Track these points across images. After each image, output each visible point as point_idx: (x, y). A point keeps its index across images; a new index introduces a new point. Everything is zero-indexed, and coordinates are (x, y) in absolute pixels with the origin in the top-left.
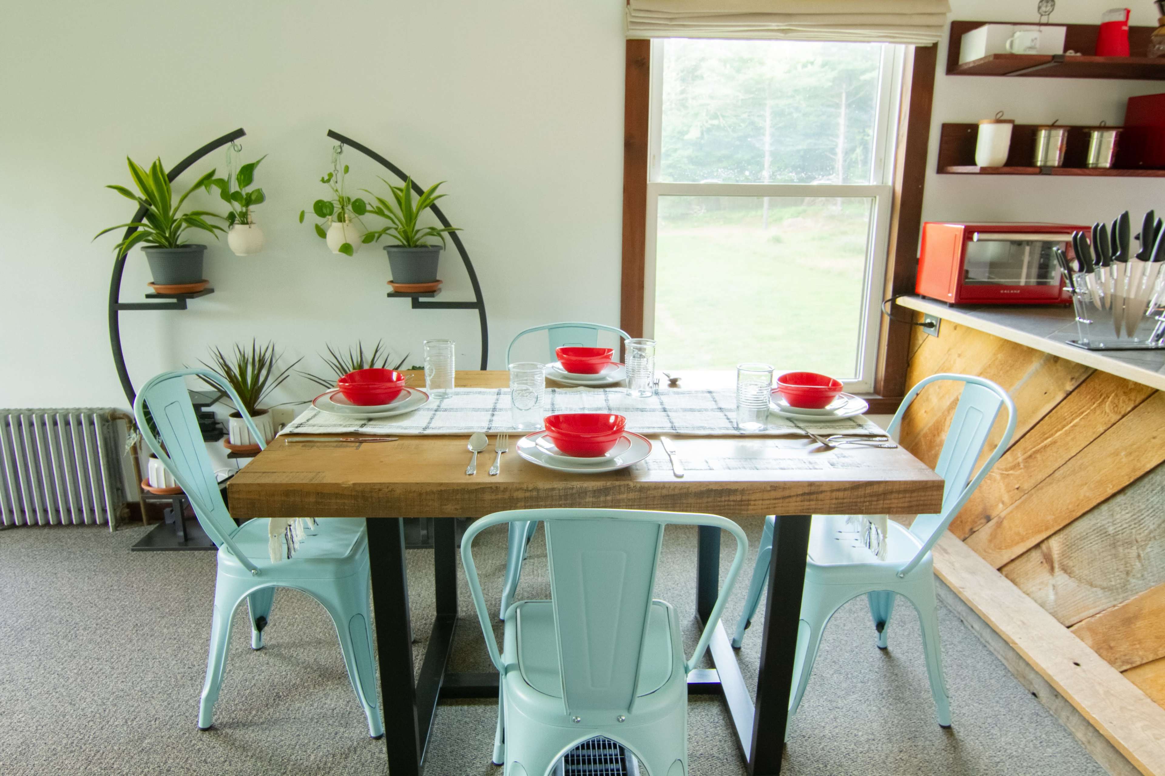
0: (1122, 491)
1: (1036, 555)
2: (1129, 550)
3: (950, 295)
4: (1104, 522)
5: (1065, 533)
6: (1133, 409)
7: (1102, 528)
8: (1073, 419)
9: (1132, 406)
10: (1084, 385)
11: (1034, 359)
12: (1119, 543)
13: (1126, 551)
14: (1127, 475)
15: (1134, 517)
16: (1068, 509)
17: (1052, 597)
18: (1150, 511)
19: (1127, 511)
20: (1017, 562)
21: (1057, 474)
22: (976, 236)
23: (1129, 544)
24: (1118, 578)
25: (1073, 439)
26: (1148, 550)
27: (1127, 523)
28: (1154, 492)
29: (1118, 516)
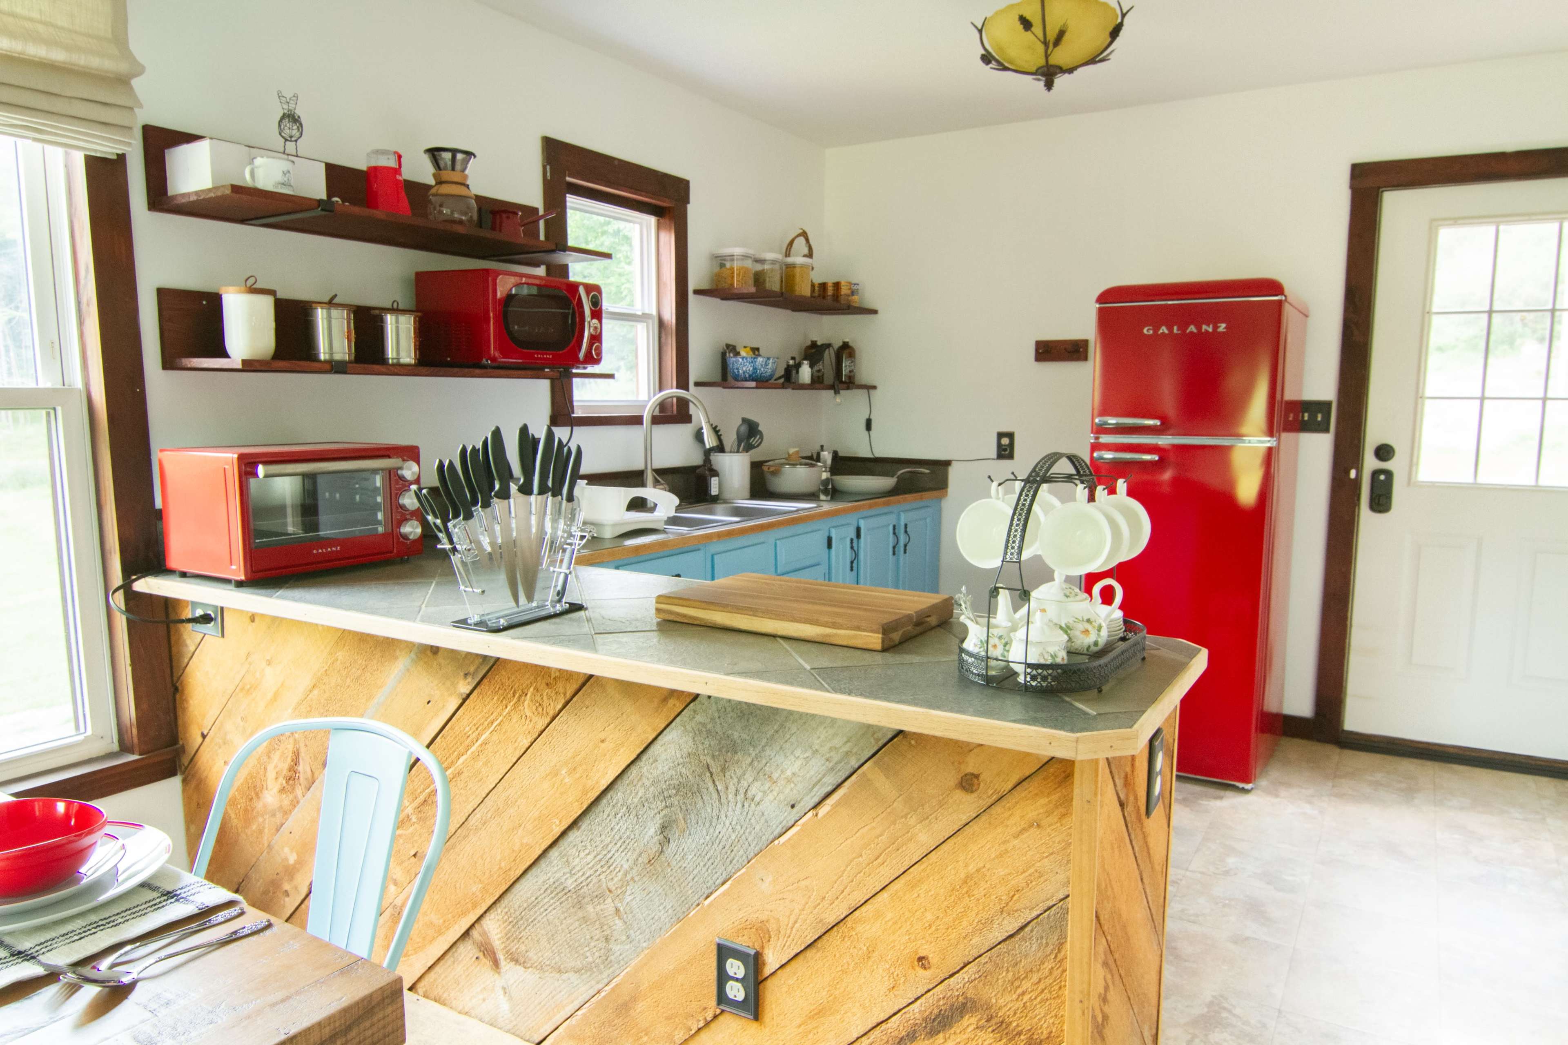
0: (575, 824)
1: (467, 950)
2: (602, 906)
3: (234, 567)
4: (558, 875)
5: (503, 905)
6: (564, 707)
7: (557, 884)
8: (480, 735)
9: (562, 701)
10: (485, 681)
11: (398, 652)
12: (586, 900)
13: (598, 908)
14: (577, 801)
15: (599, 857)
16: (500, 868)
17: (505, 1006)
18: (619, 845)
19: (587, 851)
20: (437, 969)
21: (473, 821)
22: (261, 470)
23: (600, 897)
24: (595, 950)
25: (486, 764)
26: (628, 899)
27: (591, 868)
28: (618, 816)
29: (577, 861)
